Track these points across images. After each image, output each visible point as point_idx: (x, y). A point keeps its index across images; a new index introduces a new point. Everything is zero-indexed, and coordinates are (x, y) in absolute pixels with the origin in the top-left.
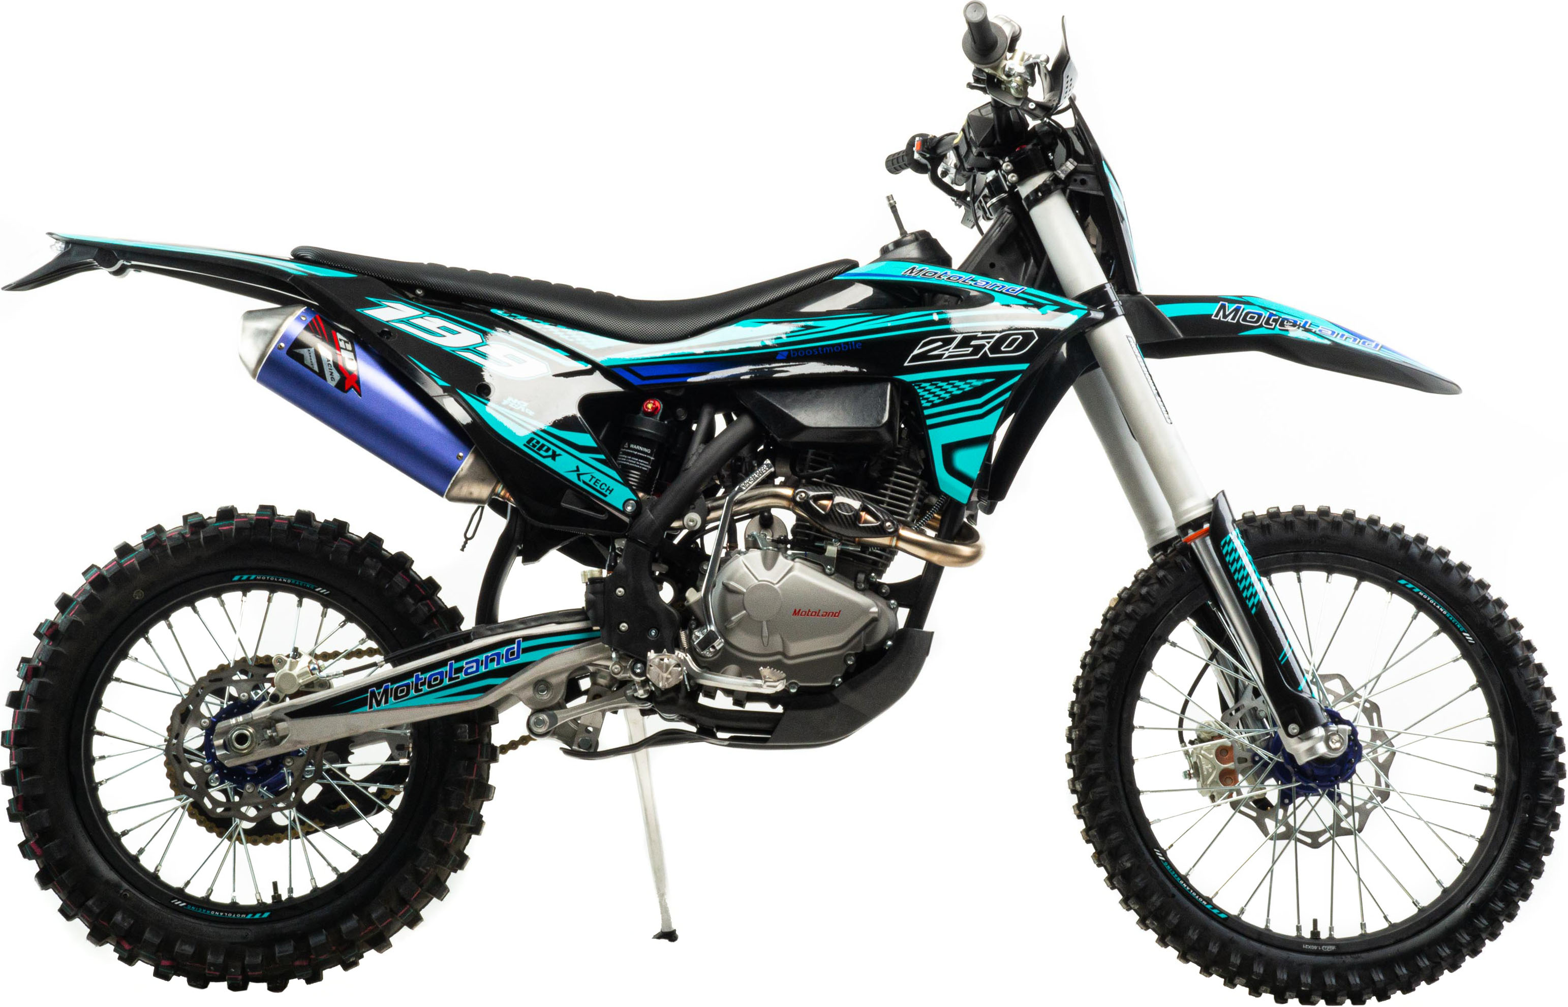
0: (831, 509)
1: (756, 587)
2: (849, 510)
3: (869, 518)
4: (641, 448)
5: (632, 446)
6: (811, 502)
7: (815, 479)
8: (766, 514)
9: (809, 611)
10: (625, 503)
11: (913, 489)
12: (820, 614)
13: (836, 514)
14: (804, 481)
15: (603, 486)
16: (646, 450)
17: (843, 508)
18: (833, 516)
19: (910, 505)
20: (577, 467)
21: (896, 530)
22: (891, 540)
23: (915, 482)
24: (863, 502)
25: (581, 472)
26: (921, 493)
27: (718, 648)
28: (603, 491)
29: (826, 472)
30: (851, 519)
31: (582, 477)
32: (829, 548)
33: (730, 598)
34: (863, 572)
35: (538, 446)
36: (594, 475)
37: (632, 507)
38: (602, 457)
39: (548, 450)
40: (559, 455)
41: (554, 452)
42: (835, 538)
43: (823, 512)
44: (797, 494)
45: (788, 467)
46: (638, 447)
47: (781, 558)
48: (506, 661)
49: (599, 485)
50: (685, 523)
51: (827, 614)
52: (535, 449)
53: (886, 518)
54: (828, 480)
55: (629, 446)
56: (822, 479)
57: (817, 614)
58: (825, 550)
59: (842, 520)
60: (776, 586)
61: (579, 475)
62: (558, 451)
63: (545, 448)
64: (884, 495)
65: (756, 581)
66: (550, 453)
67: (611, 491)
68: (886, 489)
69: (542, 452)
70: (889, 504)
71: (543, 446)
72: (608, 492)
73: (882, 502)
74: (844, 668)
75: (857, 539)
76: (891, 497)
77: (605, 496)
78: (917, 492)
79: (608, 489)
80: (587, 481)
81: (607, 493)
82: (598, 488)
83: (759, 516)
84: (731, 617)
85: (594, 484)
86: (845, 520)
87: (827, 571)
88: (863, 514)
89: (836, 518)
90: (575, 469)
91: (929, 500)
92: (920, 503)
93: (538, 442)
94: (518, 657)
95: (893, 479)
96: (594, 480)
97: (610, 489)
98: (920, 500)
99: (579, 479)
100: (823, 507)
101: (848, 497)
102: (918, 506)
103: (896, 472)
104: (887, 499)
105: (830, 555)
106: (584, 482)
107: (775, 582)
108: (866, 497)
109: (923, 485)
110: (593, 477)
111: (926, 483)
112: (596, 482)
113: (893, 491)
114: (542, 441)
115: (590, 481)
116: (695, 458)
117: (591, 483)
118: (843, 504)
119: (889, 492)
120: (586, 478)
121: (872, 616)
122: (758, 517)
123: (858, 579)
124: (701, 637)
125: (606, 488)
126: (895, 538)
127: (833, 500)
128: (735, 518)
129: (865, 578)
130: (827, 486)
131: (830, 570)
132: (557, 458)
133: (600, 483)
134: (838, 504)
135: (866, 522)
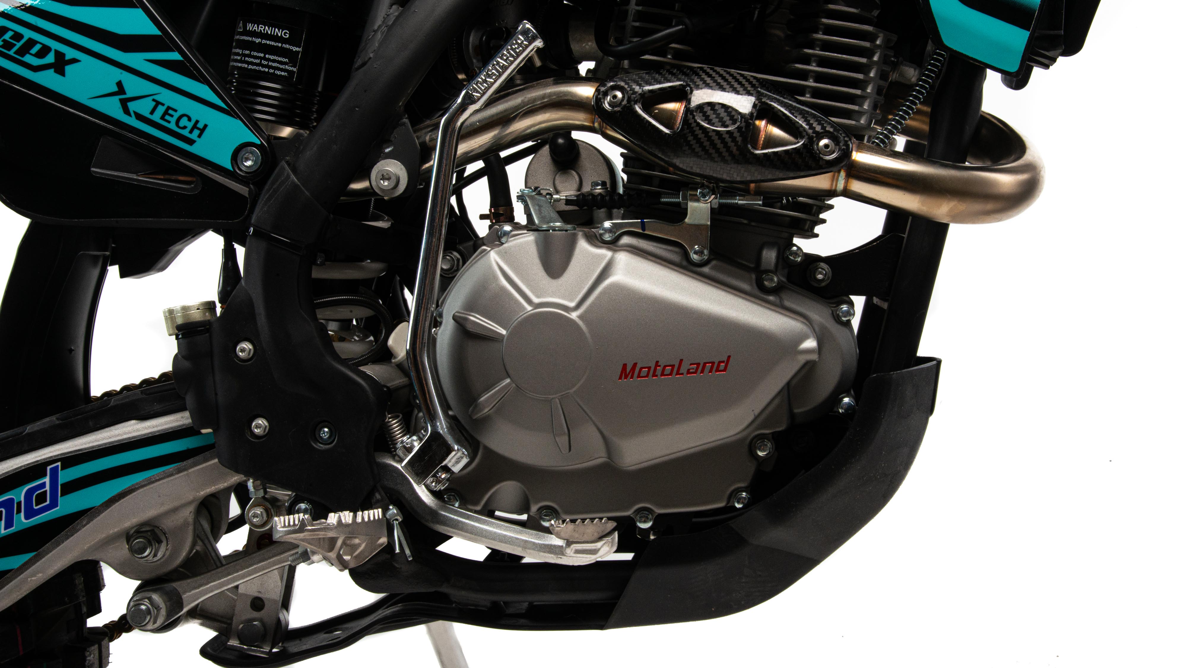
0: (685, 120)
1: (532, 319)
2: (726, 118)
3: (776, 132)
4: (268, 30)
5: (250, 27)
6: (638, 109)
7: (647, 57)
8: (560, 141)
9: (657, 364)
10: (236, 155)
11: (868, 53)
12: (683, 370)
13: (698, 132)
14: (626, 63)
15: (184, 122)
16: (279, 33)
17: (713, 116)
18: (690, 138)
19: (864, 89)
20: (119, 84)
21: (846, 154)
22: (835, 179)
23: (869, 37)
24: (759, 96)
25: (129, 94)
26: (884, 59)
27: (456, 469)
28: (185, 133)
29: (671, 38)
30: (734, 139)
31: (132, 106)
32: (692, 205)
33: (473, 349)
34: (771, 245)
35: (19, 45)
36: (157, 98)
37: (255, 162)
38: (175, 56)
39: (45, 51)
40: (74, 61)
41: (59, 55)
42: (702, 186)
43: (666, 131)
44: (606, 94)
45: (592, 37)
46: (261, 28)
47: (583, 245)
48: (27, 517)
49: (173, 120)
50: (374, 184)
51: (699, 368)
52: (11, 53)
53: (818, 128)
54: (677, 56)
55: (245, 27)
56: (665, 56)
57: (676, 369)
58: (684, 213)
59: (713, 145)
60: (574, 315)
61: (124, 103)
62: (70, 53)
63: (38, 47)
64: (804, 75)
65: (529, 308)
66: (50, 58)
67: (202, 131)
68: (807, 60)
69: (28, 59)
70: (816, 93)
71: (32, 43)
72: (196, 132)
73: (802, 90)
74: (751, 468)
75: (752, 185)
76: (819, 78)
77: (191, 142)
78: (875, 58)
79: (195, 127)
80: (146, 113)
81: (194, 136)
82: (172, 126)
83: (547, 147)
84: (480, 396)
85: (162, 118)
86: (720, 145)
87: (695, 257)
88: (762, 124)
89: (698, 141)
90: (115, 89)
91: (902, 75)
92: (882, 83)
93: (18, 36)
94: (54, 504)
95: (820, 36)
96: (161, 110)
97: (200, 125)
98: (883, 76)
99: (127, 111)
100: (667, 119)
101: (723, 89)
102: (879, 91)
103: (825, 21)
104: (811, 83)
105: (696, 222)
106: (140, 117)
107: (572, 304)
108: (764, 84)
109: (886, 41)
110: (158, 103)
111: (894, 38)
112: (166, 113)
113: (822, 62)
114: (28, 34)
115: (152, 113)
116: (379, 36)
117: (156, 117)
118: (711, 104)
119: (813, 67)
120: (143, 107)
121: (802, 359)
122: (546, 149)
123: (764, 266)
124: (417, 446)
125: (190, 125)
126: (843, 174)
127: (689, 101)
128: (503, 154)
129: (778, 257)
130: (672, 71)
131: (700, 253)
132: (68, 69)
133: (176, 115)
134: (700, 107)
135: (771, 142)
